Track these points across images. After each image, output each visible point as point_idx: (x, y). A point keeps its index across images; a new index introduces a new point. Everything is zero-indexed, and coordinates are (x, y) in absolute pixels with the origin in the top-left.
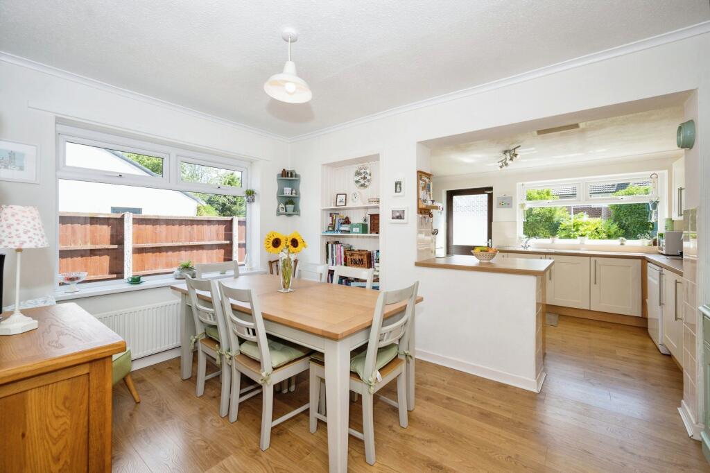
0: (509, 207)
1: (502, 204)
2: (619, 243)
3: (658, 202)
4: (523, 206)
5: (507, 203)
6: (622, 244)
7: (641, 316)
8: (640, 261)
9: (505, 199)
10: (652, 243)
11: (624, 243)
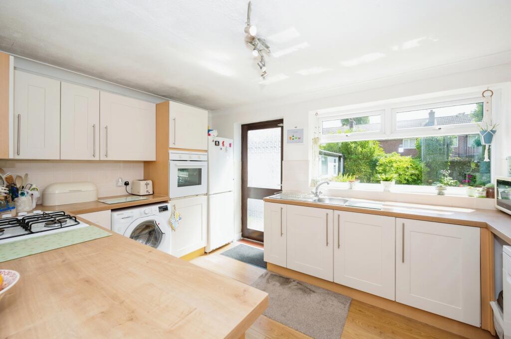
0: (299, 142)
1: (292, 138)
2: (437, 192)
3: (494, 132)
4: (316, 140)
5: (297, 137)
6: (440, 194)
7: (478, 325)
8: (477, 230)
9: (296, 132)
10: (484, 194)
11: (444, 191)
